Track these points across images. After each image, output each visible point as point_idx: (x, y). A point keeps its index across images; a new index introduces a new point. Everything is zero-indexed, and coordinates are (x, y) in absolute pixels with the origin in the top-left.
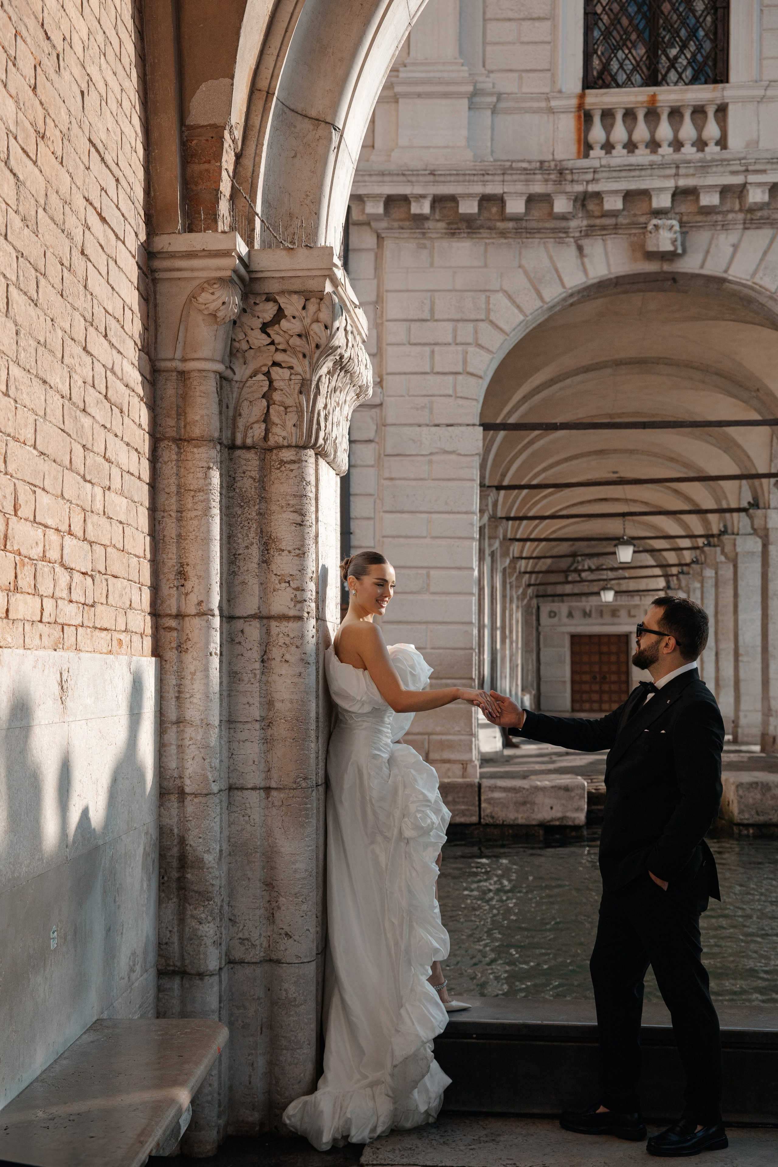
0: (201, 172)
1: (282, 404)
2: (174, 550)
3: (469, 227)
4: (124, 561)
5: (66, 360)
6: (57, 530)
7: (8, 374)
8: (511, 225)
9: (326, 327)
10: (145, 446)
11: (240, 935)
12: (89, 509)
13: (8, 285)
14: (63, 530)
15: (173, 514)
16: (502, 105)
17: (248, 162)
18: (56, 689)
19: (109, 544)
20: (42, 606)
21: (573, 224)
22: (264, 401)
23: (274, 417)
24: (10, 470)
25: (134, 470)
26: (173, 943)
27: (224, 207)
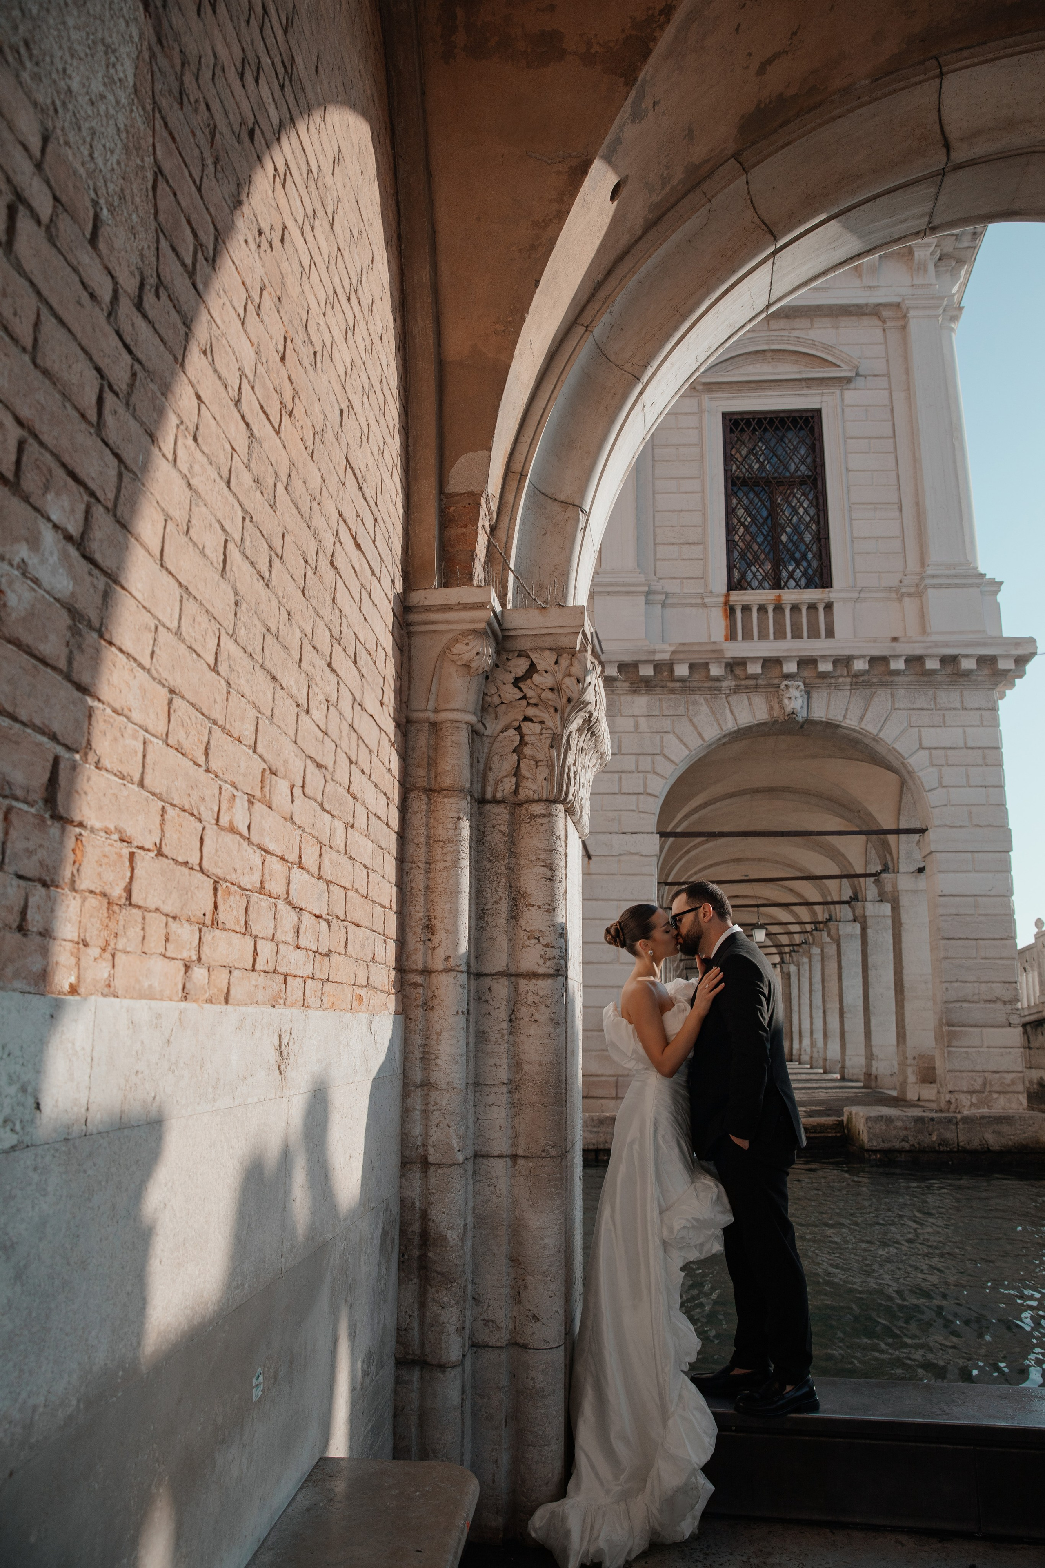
0: (458, 535)
1: (533, 758)
2: (422, 902)
3: (646, 686)
4: (368, 908)
5: (304, 664)
6: (282, 858)
7: (218, 645)
8: (678, 684)
9: (578, 681)
10: (395, 794)
11: (485, 1316)
12: (327, 843)
13: (226, 541)
14: (290, 860)
15: (422, 865)
16: (669, 601)
17: (502, 534)
18: (272, 1056)
19: (350, 887)
20: (255, 949)
21: (725, 684)
22: (515, 755)
23: (525, 771)
24: (213, 766)
25: (382, 813)
26: (412, 1329)
27: (478, 568)
